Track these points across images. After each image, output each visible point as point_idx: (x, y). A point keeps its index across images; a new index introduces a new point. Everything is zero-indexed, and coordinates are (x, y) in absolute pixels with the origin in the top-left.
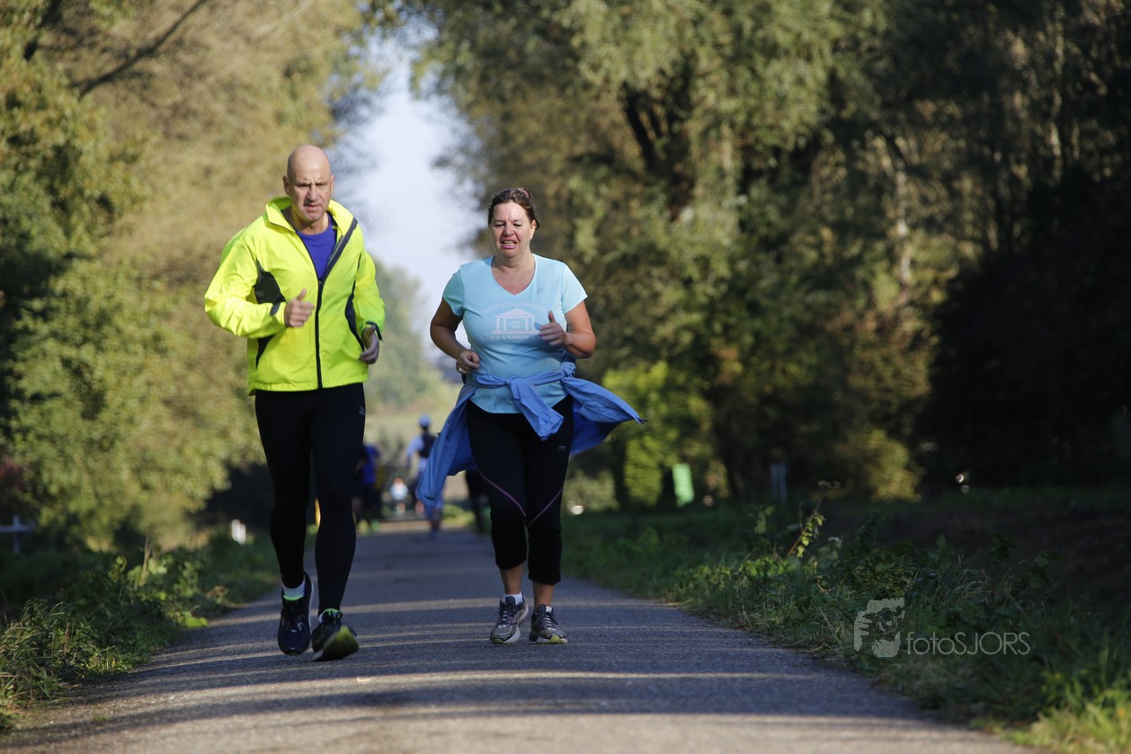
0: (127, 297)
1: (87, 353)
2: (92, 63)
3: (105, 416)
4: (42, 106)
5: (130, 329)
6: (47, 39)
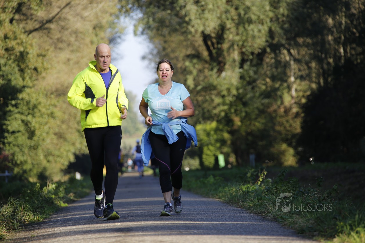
0: (42, 100)
1: (29, 118)
2: (31, 25)
3: (35, 138)
4: (15, 38)
5: (43, 110)
6: (17, 17)
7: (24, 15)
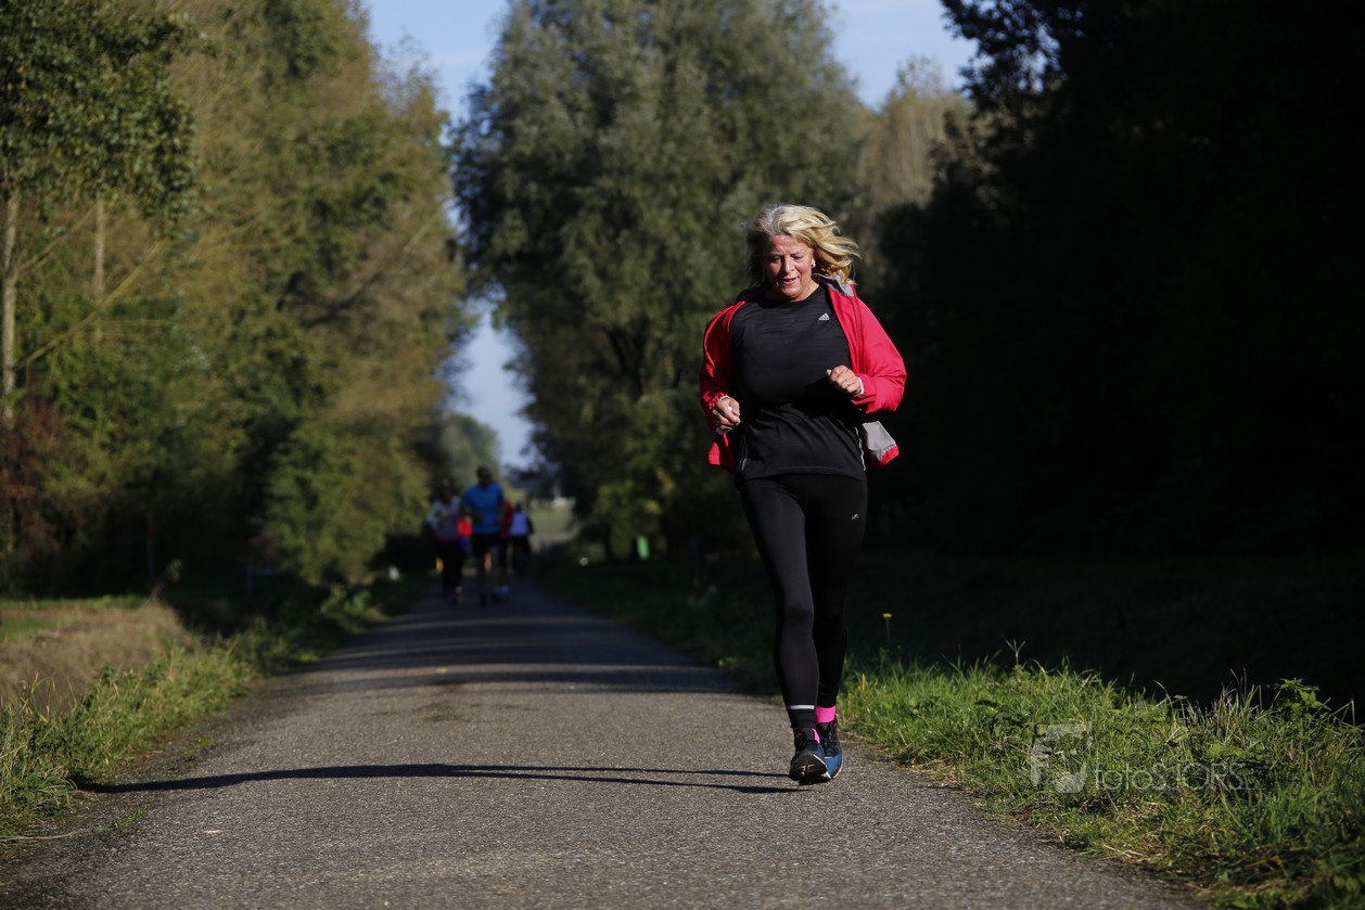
3: (318, 508)
6: (289, 298)
7: (301, 294)
